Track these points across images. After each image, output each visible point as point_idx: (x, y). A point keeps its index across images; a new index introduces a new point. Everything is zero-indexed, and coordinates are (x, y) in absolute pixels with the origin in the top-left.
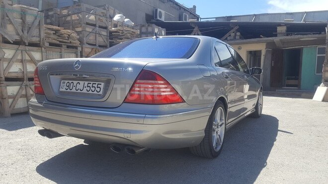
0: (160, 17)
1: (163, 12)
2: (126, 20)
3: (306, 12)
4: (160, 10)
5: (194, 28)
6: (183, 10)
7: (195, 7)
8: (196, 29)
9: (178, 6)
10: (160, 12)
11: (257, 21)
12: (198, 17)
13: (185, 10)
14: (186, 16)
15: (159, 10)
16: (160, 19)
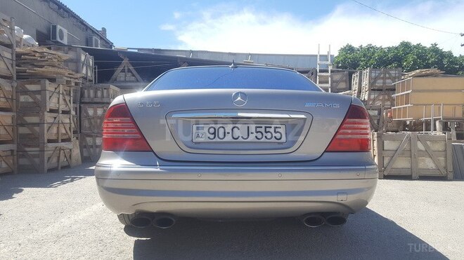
0: (62, 38)
1: (65, 32)
2: (25, 37)
3: (250, 54)
4: (61, 28)
5: (122, 60)
6: (91, 32)
7: (104, 30)
8: (126, 61)
9: (85, 25)
10: (61, 31)
11: (195, 57)
12: (111, 45)
13: (94, 32)
14: (96, 41)
15: (59, 27)
16: (61, 41)
